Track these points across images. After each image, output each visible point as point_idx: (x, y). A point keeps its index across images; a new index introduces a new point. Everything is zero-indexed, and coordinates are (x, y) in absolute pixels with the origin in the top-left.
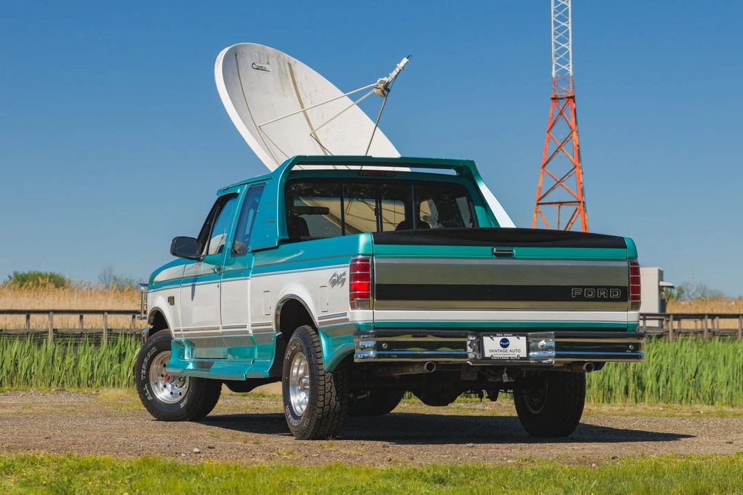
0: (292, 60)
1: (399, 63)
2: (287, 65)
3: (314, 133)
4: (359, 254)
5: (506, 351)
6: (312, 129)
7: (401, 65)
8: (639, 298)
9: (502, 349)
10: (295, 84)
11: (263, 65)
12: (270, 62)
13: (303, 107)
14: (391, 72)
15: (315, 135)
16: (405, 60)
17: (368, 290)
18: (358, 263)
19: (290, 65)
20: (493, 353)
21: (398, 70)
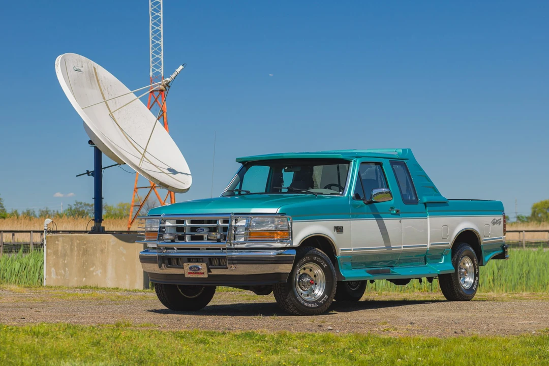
0: (96, 65)
1: (177, 69)
2: (93, 69)
3: (112, 114)
6: (110, 111)
7: (178, 70)
10: (98, 81)
11: (79, 68)
12: (83, 66)
13: (104, 99)
14: (172, 74)
15: (112, 115)
16: (181, 67)
19: (95, 68)
21: (176, 73)
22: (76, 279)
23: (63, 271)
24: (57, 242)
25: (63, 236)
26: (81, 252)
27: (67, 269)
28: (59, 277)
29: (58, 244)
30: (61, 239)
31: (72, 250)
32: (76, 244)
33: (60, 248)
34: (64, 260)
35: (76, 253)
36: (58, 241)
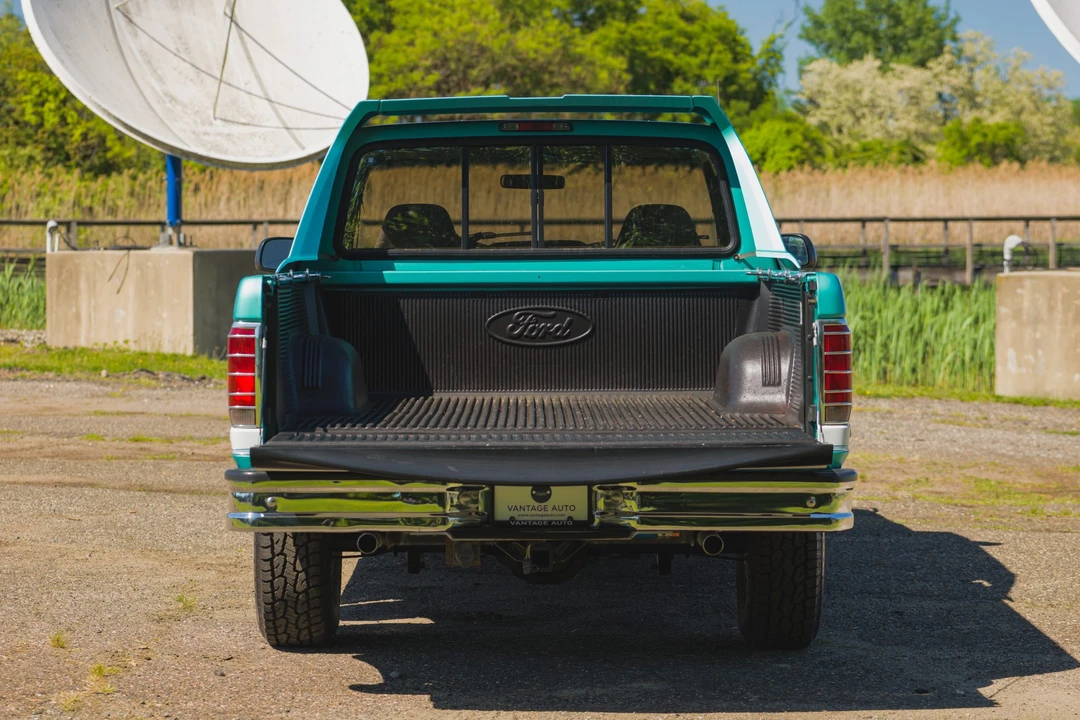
4: (238, 320)
5: (545, 509)
8: (846, 398)
9: (536, 504)
17: (253, 390)
18: (238, 336)
20: (515, 514)
22: (1059, 375)
23: (1031, 358)
24: (1019, 291)
25: (1032, 278)
26: (1071, 315)
27: (1040, 352)
28: (1024, 370)
29: (1021, 295)
30: (1028, 283)
31: (1051, 309)
32: (1060, 296)
33: (1026, 304)
34: (1035, 331)
35: (1059, 316)
36: (1022, 287)
